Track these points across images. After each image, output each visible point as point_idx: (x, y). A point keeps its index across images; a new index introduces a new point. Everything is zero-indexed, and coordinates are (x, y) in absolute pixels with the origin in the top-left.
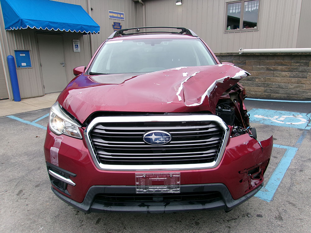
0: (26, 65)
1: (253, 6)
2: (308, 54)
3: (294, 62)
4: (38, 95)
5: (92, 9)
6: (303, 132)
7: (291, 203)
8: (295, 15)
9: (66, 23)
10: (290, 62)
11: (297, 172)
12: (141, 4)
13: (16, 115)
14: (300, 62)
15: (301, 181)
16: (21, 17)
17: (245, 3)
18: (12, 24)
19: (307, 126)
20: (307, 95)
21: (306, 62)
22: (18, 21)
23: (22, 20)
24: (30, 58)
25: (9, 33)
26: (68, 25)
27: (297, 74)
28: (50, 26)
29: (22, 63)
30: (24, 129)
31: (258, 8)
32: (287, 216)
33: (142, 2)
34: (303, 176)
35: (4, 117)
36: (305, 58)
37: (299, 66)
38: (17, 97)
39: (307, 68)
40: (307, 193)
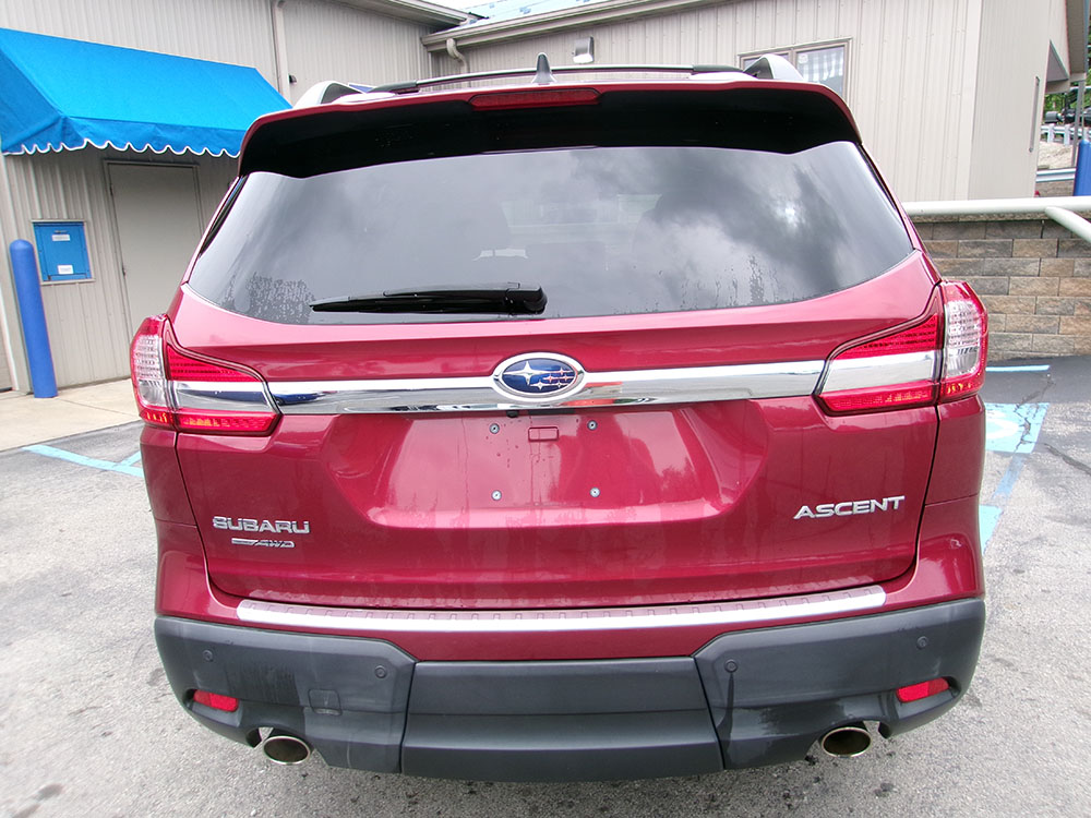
0: (72, 272)
1: (826, 65)
2: (1008, 217)
3: (967, 244)
4: (115, 376)
5: (292, 80)
6: (1012, 462)
7: (998, 660)
8: (961, 95)
9: (211, 129)
10: (952, 244)
11: (1007, 575)
12: (455, 62)
13: (53, 443)
14: (984, 243)
15: (1021, 600)
16: (62, 110)
17: (800, 56)
18: (27, 133)
19: (1022, 441)
20: (1014, 348)
21: (1002, 243)
22: (53, 125)
23: (65, 119)
24: (85, 249)
25: (15, 162)
26: (218, 135)
27: (976, 280)
28: (159, 139)
29: (60, 267)
30: (101, 486)
31: (841, 74)
32: (993, 694)
33: (457, 54)
34: (1027, 586)
35: (15, 451)
36: (1000, 232)
37: (981, 256)
38: (44, 383)
39: (1009, 263)
40: (1042, 631)
